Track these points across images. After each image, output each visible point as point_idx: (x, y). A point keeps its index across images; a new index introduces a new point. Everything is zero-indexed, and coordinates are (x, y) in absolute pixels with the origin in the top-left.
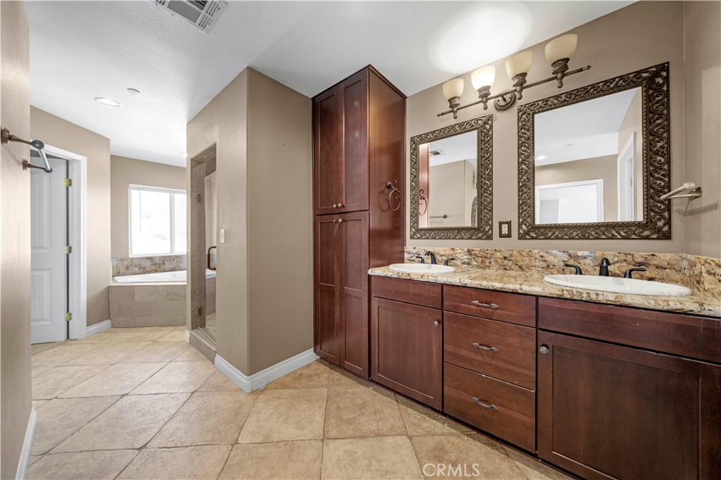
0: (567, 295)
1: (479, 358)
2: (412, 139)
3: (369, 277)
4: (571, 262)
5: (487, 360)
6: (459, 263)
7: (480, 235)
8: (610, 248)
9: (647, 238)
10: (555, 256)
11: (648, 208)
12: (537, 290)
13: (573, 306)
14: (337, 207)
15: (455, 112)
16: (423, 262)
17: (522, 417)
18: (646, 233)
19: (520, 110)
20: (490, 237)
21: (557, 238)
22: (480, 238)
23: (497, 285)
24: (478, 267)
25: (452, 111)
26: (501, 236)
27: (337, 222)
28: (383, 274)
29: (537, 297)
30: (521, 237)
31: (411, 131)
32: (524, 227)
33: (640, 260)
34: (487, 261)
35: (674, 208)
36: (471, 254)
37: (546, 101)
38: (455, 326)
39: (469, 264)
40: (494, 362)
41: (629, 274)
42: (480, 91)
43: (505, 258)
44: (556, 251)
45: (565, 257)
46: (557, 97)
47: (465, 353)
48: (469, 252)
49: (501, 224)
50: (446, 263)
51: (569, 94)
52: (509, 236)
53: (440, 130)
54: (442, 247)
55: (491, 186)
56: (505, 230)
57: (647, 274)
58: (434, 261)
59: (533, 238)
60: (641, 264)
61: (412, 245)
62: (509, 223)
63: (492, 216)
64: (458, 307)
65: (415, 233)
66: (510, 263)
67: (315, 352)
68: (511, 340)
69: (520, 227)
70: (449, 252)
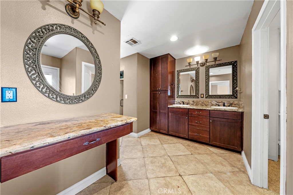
0: (215, 110)
1: (197, 125)
2: (177, 71)
3: (168, 107)
4: (217, 104)
5: (199, 125)
6: (190, 104)
7: (196, 97)
8: (225, 101)
9: (233, 98)
10: (214, 102)
11: (233, 92)
12: (209, 109)
13: (217, 112)
14: (159, 89)
15: (190, 66)
16: (180, 104)
17: (206, 136)
18: (233, 97)
19: (206, 67)
20: (198, 98)
21: (214, 98)
22: (196, 98)
23: (201, 108)
24: (195, 105)
25: (189, 66)
26: (201, 97)
27: (159, 93)
28: (173, 107)
29: (210, 110)
30: (206, 98)
31: (177, 69)
32: (207, 95)
33: (232, 103)
34: (198, 104)
35: (238, 92)
36: (193, 102)
37: (212, 65)
38: (192, 118)
39: (193, 104)
40: (200, 125)
41: (229, 106)
42: (197, 62)
43: (202, 103)
44: (214, 101)
45: (216, 103)
46: (215, 65)
47: (194, 124)
48: (193, 101)
49: (201, 94)
50: (187, 104)
51: (217, 64)
52: (203, 97)
53: (185, 69)
54: (186, 100)
55: (199, 85)
56: (202, 96)
57: (233, 106)
58: (184, 104)
59: (209, 98)
60: (231, 104)
61: (177, 100)
62: (203, 94)
63: (199, 92)
64: (192, 114)
65: (178, 97)
66: (203, 104)
67: (150, 129)
68: (204, 120)
69: (206, 95)
70: (188, 101)
